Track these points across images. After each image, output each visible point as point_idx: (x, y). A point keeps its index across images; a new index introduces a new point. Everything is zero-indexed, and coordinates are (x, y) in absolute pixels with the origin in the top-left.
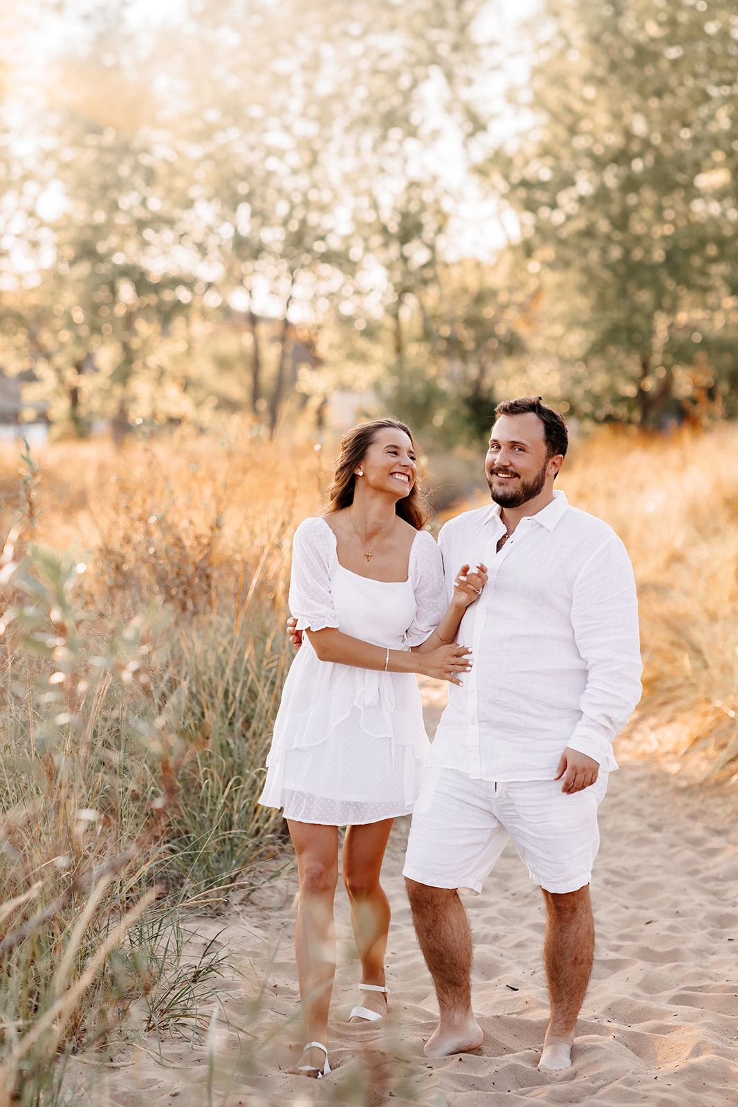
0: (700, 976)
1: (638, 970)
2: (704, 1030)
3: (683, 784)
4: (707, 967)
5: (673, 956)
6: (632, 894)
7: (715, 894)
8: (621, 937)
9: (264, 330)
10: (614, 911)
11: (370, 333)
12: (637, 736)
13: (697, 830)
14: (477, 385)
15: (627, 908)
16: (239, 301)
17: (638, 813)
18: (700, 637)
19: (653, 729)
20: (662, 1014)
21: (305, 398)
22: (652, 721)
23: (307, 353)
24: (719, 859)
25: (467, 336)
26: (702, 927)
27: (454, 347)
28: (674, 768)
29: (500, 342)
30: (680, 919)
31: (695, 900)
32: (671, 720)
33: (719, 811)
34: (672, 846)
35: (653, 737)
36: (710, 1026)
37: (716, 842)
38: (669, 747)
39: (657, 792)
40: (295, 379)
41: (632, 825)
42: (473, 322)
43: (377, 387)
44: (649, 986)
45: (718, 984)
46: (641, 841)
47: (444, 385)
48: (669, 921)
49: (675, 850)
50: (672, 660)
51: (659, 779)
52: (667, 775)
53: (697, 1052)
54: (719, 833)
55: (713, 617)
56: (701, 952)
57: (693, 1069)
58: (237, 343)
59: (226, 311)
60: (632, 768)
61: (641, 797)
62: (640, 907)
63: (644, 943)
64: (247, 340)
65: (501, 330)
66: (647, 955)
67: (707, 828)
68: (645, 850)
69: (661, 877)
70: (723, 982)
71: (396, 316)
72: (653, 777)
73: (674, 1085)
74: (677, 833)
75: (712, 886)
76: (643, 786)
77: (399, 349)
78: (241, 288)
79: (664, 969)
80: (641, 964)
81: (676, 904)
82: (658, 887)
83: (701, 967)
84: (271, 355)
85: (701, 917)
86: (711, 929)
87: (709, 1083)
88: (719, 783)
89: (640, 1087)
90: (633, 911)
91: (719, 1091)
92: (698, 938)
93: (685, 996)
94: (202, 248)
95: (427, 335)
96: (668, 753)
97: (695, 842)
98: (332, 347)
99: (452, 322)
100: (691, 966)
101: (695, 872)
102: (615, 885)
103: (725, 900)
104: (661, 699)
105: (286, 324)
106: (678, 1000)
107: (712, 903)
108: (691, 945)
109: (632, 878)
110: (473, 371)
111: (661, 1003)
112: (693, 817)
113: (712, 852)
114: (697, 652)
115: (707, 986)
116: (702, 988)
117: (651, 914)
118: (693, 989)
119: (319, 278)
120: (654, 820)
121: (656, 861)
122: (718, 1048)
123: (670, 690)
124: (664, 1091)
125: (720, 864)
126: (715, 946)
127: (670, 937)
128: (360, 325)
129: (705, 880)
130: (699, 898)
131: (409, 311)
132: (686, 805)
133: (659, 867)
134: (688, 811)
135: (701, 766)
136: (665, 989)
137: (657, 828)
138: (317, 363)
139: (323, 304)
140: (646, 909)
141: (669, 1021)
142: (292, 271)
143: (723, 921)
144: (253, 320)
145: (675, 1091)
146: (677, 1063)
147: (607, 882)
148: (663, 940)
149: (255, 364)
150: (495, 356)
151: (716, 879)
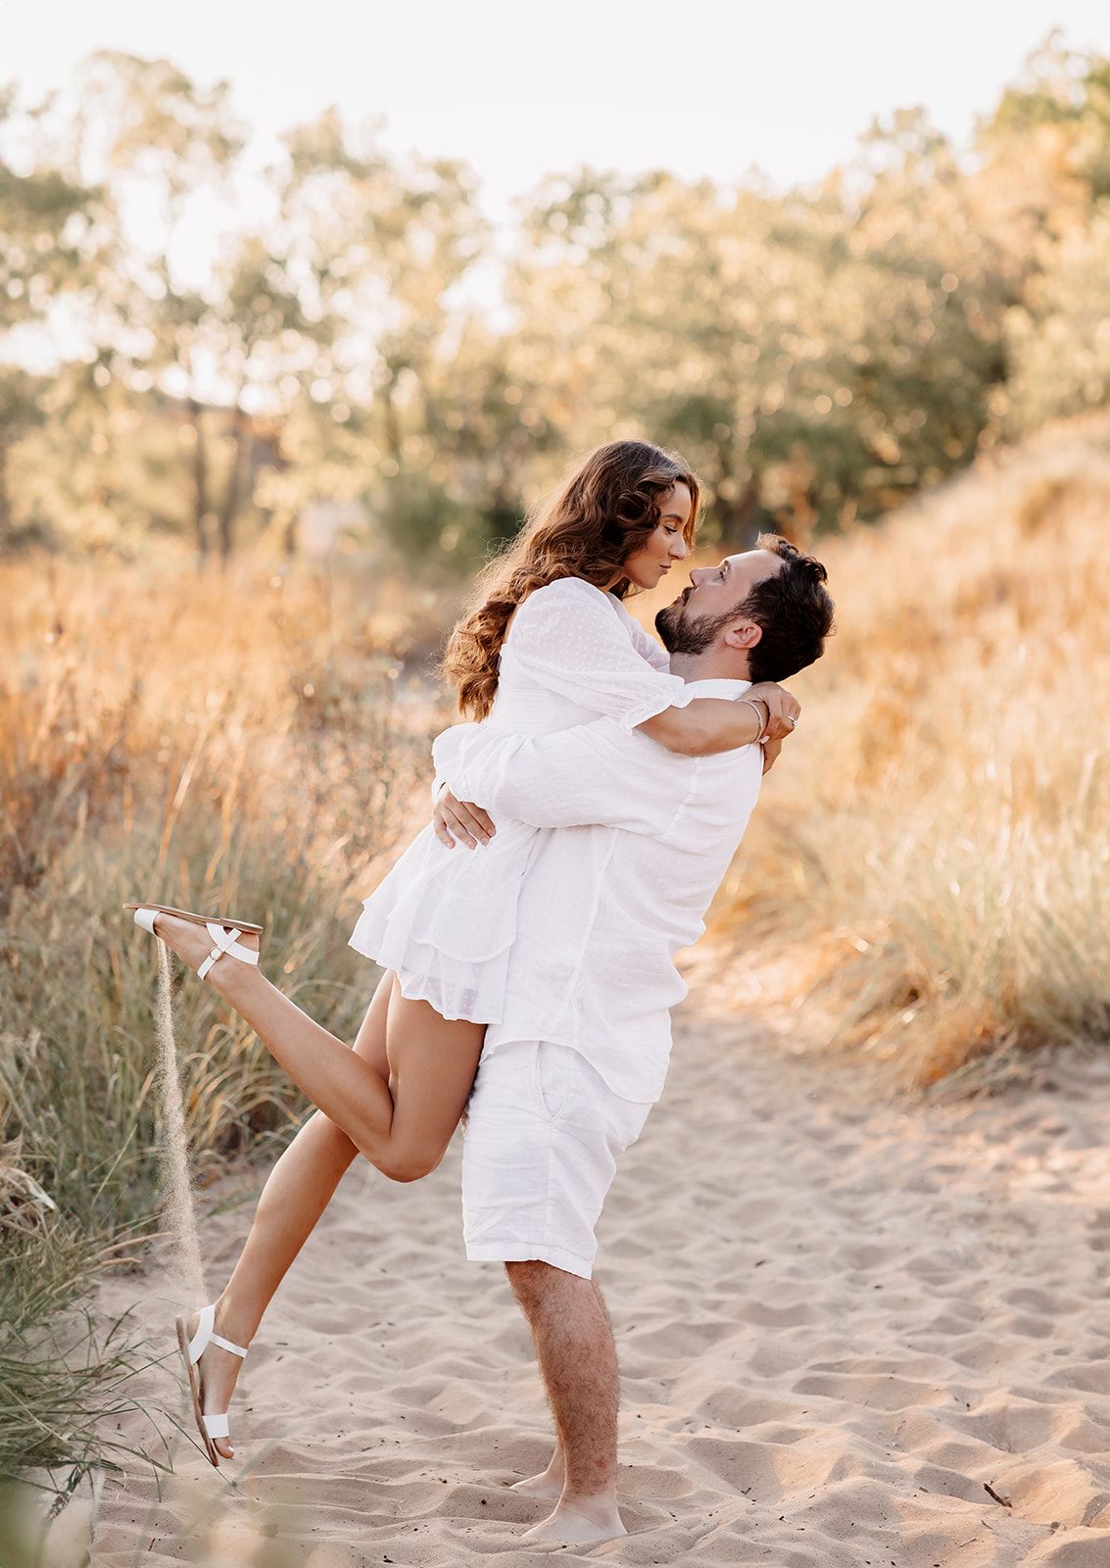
0: (838, 1346)
1: (748, 1338)
2: (848, 1436)
3: (798, 1048)
4: (846, 1332)
5: (796, 1315)
6: (734, 1217)
7: (852, 1214)
8: (722, 1287)
9: (211, 423)
10: (710, 1247)
11: (354, 424)
12: (731, 978)
13: (822, 1117)
14: (499, 494)
15: (728, 1241)
16: (175, 383)
17: (737, 1094)
18: (815, 835)
19: (753, 967)
20: (785, 1410)
21: (267, 515)
22: (751, 957)
23: (268, 452)
24: (854, 1160)
25: (486, 426)
26: (837, 1268)
27: (467, 443)
28: (783, 1025)
29: (530, 436)
30: (804, 1257)
31: (824, 1227)
32: (778, 955)
33: (850, 1088)
34: (788, 1141)
35: (753, 979)
36: (855, 1428)
37: (849, 1135)
38: (776, 993)
39: (763, 1060)
40: (252, 486)
41: (729, 1111)
42: (492, 407)
43: (365, 498)
44: (765, 1365)
45: (863, 1358)
46: (743, 1137)
47: (457, 494)
48: (788, 1261)
49: (791, 1149)
50: (777, 872)
51: (763, 1041)
52: (773, 1035)
53: (839, 1472)
54: (852, 1121)
55: (831, 808)
56: (836, 1308)
57: (836, 1502)
58: (172, 440)
59: (158, 400)
60: (727, 1026)
61: (741, 1068)
62: (746, 1240)
63: (754, 1296)
64: (186, 437)
65: (531, 418)
66: (759, 1314)
67: (835, 1115)
68: (750, 1150)
69: (774, 1192)
70: (870, 1356)
71: (388, 401)
72: (756, 1039)
73: (809, 1529)
74: (794, 1123)
75: (845, 1202)
76: (743, 1052)
77: (394, 445)
78: (176, 364)
79: (784, 1337)
80: (751, 1331)
81: (796, 1232)
82: (768, 1206)
83: (838, 1330)
84: (221, 456)
85: (832, 1252)
86: (850, 1271)
87: (860, 1523)
88: (850, 1048)
89: (759, 1535)
90: (736, 1246)
91: (875, 1535)
92: (829, 1285)
93: (817, 1379)
94: (123, 311)
95: (432, 424)
96: (774, 1003)
97: (820, 1136)
98: (304, 443)
99: (463, 408)
100: (823, 1331)
101: (821, 1182)
102: (710, 1204)
103: (866, 1224)
104: (763, 926)
105: (239, 414)
106: (808, 1386)
107: (849, 1229)
108: (821, 1298)
109: (734, 1194)
110: (494, 473)
111: (782, 1392)
112: (815, 1098)
113: (844, 1151)
114: (812, 860)
115: (848, 1362)
116: (841, 1366)
117: (761, 1250)
118: (828, 1367)
119: (283, 350)
120: (759, 1104)
121: (766, 1167)
122: (869, 1465)
123: (774, 914)
124: (793, 1539)
125: (856, 1169)
126: (856, 1298)
127: (789, 1286)
128: (341, 414)
129: (837, 1193)
130: (830, 1222)
131: (407, 395)
132: (806, 1081)
133: (769, 1175)
134: (809, 1089)
135: (823, 1023)
136: (790, 1369)
137: (765, 1116)
138: (282, 465)
139: (292, 387)
140: (755, 1241)
141: (794, 1423)
142: (246, 339)
143: (865, 1257)
144: (195, 409)
145: (811, 1539)
146: (810, 1491)
147: (698, 1201)
148: (782, 1289)
149: (199, 468)
150: (522, 452)
151: (851, 1191)
